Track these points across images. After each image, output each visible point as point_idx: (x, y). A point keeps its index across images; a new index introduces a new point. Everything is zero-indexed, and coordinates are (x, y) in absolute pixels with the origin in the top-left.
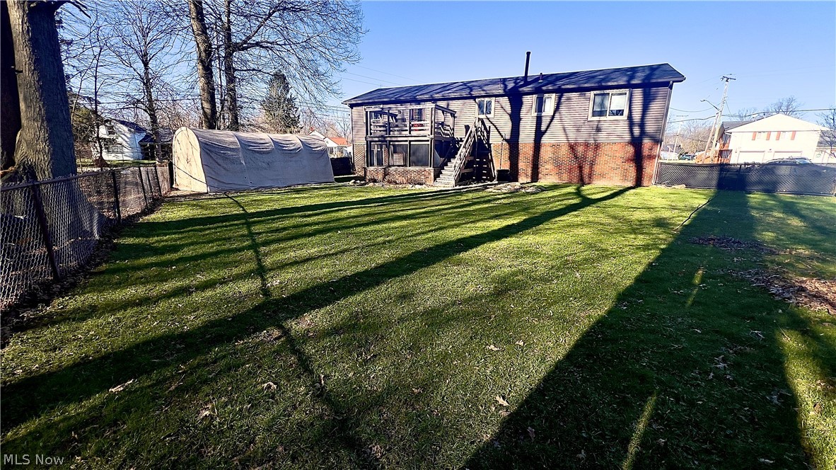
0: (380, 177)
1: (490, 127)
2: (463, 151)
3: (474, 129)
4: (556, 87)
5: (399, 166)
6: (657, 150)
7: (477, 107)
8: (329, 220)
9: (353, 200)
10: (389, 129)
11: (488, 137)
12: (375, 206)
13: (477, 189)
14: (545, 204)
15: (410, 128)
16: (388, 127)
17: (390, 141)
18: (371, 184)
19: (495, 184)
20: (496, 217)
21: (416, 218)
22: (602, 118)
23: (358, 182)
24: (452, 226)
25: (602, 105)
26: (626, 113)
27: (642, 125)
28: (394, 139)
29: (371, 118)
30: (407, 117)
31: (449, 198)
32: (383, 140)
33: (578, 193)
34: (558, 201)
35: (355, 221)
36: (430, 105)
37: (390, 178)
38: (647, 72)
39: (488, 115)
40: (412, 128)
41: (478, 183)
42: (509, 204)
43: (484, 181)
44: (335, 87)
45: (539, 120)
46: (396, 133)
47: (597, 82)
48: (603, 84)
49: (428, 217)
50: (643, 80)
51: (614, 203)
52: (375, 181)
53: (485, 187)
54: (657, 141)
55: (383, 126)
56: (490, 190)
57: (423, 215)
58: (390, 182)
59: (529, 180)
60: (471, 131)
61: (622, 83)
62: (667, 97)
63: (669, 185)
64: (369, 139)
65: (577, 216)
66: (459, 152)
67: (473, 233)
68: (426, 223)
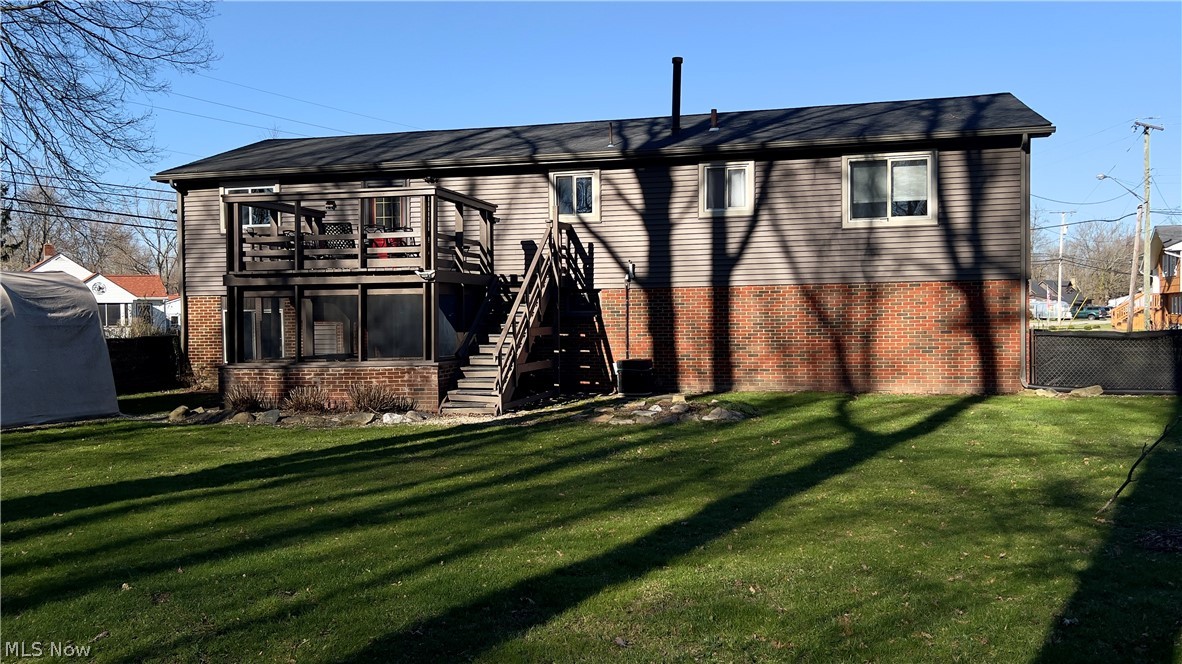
0: (271, 392)
1: (591, 246)
2: (520, 312)
3: (547, 253)
4: (753, 145)
5: (331, 358)
6: (1020, 300)
7: (552, 194)
8: (92, 545)
9: (179, 471)
10: (301, 252)
11: (589, 270)
12: (253, 489)
13: (568, 419)
14: (759, 456)
15: (364, 250)
16: (296, 248)
17: (302, 288)
18: (242, 416)
19: (617, 402)
20: (629, 502)
21: (384, 522)
22: (878, 222)
23: (200, 410)
24: (499, 542)
25: (873, 188)
26: (932, 207)
27: (975, 237)
28: (314, 281)
29: (243, 219)
30: (353, 217)
31: (487, 450)
32: (279, 285)
33: (842, 419)
34: (793, 445)
35: (181, 544)
36: (422, 187)
37: (307, 395)
38: (968, 112)
39: (585, 216)
40: (369, 250)
41: (569, 399)
42: (660, 459)
43: (587, 392)
44: (131, 133)
45: (719, 227)
46: (321, 263)
47: (853, 134)
48: (870, 139)
49: (421, 514)
50: (962, 130)
51: (938, 446)
52: (252, 405)
53: (591, 411)
54: (1018, 277)
55: (282, 245)
56: (603, 419)
57: (407, 510)
58: (302, 408)
59: (708, 387)
60: (541, 258)
61: (912, 136)
62: (1022, 172)
63: (1064, 386)
64: (238, 282)
65: (847, 488)
66: (511, 316)
67: (561, 558)
68: (418, 534)
